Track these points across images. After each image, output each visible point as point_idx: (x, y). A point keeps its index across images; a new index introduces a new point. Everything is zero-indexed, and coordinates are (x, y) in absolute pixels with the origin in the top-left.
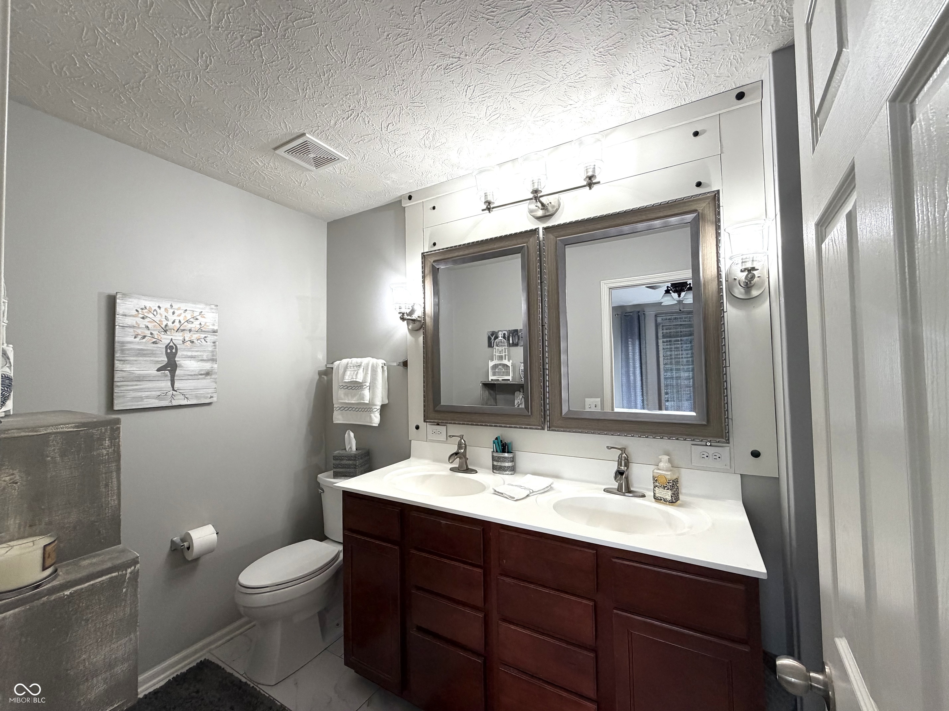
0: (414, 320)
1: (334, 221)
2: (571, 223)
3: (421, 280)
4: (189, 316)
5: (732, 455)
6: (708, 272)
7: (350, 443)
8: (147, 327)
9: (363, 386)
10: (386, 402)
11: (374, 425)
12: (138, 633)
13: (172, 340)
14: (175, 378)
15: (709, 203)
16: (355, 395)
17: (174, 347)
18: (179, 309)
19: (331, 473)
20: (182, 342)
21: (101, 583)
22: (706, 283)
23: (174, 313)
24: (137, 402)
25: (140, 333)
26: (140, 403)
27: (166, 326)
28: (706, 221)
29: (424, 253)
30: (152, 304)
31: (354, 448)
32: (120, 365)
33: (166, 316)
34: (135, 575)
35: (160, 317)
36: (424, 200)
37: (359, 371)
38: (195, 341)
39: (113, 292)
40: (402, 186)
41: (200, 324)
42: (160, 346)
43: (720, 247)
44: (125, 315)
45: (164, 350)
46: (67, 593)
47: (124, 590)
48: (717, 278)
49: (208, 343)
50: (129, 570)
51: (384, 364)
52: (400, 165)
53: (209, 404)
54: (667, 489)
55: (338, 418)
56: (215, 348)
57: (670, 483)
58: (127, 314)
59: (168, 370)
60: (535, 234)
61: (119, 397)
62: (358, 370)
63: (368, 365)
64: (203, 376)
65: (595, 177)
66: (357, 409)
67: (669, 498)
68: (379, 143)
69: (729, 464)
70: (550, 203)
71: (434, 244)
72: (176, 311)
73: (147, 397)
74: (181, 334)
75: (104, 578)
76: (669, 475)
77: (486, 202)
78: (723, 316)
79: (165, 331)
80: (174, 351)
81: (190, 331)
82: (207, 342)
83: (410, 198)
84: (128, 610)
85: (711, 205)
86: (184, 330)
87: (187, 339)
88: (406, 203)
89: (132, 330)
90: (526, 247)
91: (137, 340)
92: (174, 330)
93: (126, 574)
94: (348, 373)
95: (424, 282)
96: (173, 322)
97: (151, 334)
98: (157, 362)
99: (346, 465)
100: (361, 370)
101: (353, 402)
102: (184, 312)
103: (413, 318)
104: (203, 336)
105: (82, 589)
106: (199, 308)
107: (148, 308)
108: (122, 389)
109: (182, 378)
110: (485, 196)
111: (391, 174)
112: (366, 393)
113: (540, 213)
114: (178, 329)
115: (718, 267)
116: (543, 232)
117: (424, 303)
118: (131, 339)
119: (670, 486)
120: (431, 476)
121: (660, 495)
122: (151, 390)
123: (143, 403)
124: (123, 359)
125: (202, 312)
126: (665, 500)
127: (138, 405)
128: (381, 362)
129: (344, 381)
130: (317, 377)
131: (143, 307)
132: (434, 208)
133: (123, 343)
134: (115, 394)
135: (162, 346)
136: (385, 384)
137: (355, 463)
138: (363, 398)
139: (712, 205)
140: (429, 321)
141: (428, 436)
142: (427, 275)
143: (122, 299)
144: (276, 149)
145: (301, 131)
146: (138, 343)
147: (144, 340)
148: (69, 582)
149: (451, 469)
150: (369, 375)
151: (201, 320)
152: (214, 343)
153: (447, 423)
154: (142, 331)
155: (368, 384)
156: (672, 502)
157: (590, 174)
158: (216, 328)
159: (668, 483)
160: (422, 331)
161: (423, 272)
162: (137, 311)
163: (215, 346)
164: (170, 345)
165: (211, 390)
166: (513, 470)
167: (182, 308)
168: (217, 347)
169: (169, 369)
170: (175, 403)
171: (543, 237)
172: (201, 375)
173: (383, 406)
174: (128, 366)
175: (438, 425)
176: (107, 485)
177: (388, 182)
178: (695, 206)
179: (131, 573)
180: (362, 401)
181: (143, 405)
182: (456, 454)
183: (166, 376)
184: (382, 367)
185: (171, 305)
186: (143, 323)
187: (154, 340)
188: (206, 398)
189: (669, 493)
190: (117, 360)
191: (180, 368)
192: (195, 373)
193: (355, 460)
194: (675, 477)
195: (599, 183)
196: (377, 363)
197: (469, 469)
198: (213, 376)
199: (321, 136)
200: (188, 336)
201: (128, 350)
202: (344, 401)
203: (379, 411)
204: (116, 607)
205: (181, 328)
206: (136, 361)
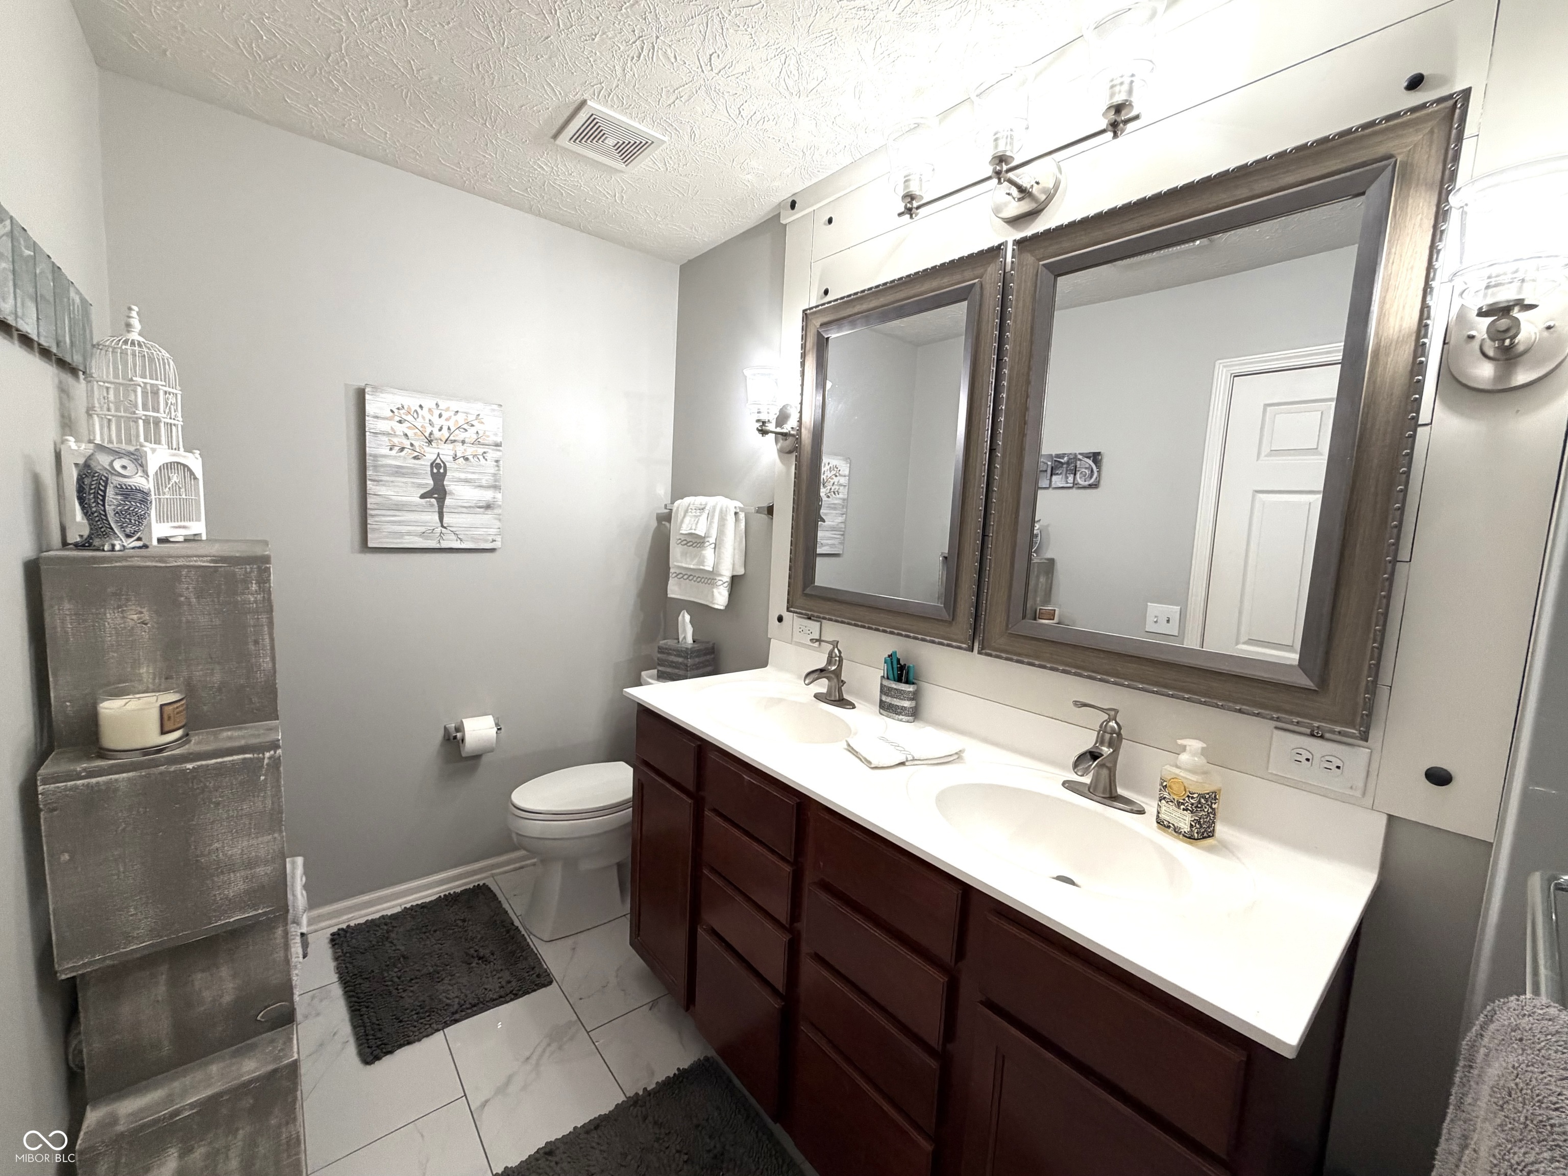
0: (785, 435)
1: (689, 261)
2: (1072, 225)
3: (799, 360)
4: (461, 419)
5: (1374, 766)
6: (1392, 320)
7: (684, 631)
8: (406, 435)
9: (704, 543)
10: (741, 571)
11: (716, 607)
12: (284, 834)
13: (438, 455)
14: (445, 510)
15: (1432, 132)
16: (695, 556)
17: (442, 465)
18: (447, 409)
19: (655, 672)
20: (452, 459)
21: (233, 763)
22: (1382, 350)
23: (440, 416)
24: (396, 538)
25: (397, 444)
26: (399, 541)
27: (431, 434)
28: (1413, 186)
29: (806, 310)
30: (412, 402)
31: (690, 640)
32: (374, 487)
33: (430, 420)
34: (276, 763)
35: (422, 421)
36: (815, 207)
37: (701, 518)
38: (470, 457)
39: (362, 384)
40: (776, 184)
41: (477, 433)
42: (423, 463)
43: (1438, 252)
44: (377, 417)
45: (429, 469)
46: (190, 766)
47: (262, 778)
48: (1414, 338)
49: (489, 462)
50: (267, 755)
51: (740, 508)
52: (757, 140)
53: (492, 550)
54: (1184, 810)
55: (675, 590)
56: (499, 470)
57: (1193, 798)
58: (379, 415)
59: (434, 498)
60: (998, 256)
61: (374, 530)
62: (700, 516)
63: (714, 508)
64: (482, 510)
65: (1131, 105)
66: (699, 579)
67: (1186, 828)
68: (708, 100)
69: (1361, 784)
70: (1037, 183)
71: (826, 292)
72: (444, 413)
73: (409, 533)
74: (451, 446)
75: (235, 757)
76: (1198, 784)
77: (905, 197)
78: (1413, 437)
79: (430, 442)
80: (442, 471)
81: (463, 442)
82: (486, 460)
83: (793, 205)
84: (269, 802)
85: (1435, 136)
86: (455, 441)
87: (459, 455)
88: (788, 218)
89: (385, 438)
90: (977, 288)
91: (394, 452)
92: (441, 440)
93: (264, 758)
94: (687, 520)
95: (803, 364)
96: (440, 430)
97: (412, 445)
98: (420, 486)
99: (672, 662)
100: (705, 515)
101: (692, 567)
102: (455, 415)
103: (784, 431)
104: (480, 451)
105: (208, 766)
106: (474, 408)
107: (406, 407)
108: (377, 519)
109: (453, 510)
110: (906, 181)
111: (748, 160)
112: (709, 553)
113: (1015, 208)
114: (447, 440)
115: (1425, 311)
116: (1014, 250)
117: (801, 404)
118: (385, 451)
119: (1192, 804)
120: (780, 700)
121: (1168, 818)
122: (412, 524)
123: (404, 541)
124: (377, 478)
125: (479, 415)
126: (1177, 831)
127: (397, 543)
128: (732, 505)
129: (681, 532)
130: (654, 524)
131: (400, 406)
132: (830, 221)
133: (375, 456)
134: (369, 526)
135: (426, 462)
136: (741, 542)
137: (686, 662)
138: (702, 562)
139: (1439, 135)
140: (806, 436)
141: (795, 636)
142: (809, 351)
143: (372, 395)
144: (555, 136)
145: (579, 98)
146: (395, 458)
147: (403, 454)
148: (191, 754)
149: (817, 696)
150: (715, 525)
151: (478, 426)
152: (497, 461)
153: (824, 618)
154: (400, 440)
155: (712, 540)
156: (1190, 837)
157: (1118, 99)
158: (499, 439)
159: (1188, 796)
160: (795, 454)
161: (803, 347)
162: (392, 411)
163: (498, 466)
164: (437, 462)
165: (493, 531)
166: (915, 714)
167: (451, 409)
168: (501, 469)
169: (436, 496)
170: (445, 544)
171: (1012, 262)
172: (480, 507)
173: (735, 581)
174: (384, 488)
175: (809, 618)
176: (256, 642)
177: (749, 176)
178: (1391, 144)
179: (270, 758)
180: (702, 567)
181: (404, 543)
182: (822, 670)
183: (432, 505)
184: (736, 513)
185: (437, 404)
186: (400, 429)
187: (416, 454)
188: (486, 541)
189: (1187, 819)
190: (370, 480)
191: (450, 497)
192: (470, 504)
193: (686, 658)
194: (1207, 789)
195: (1137, 117)
196: (727, 508)
197: (843, 699)
198: (496, 511)
199: (611, 101)
200: (460, 450)
201: (382, 466)
202: (680, 564)
203: (726, 585)
204: (254, 796)
205: (452, 438)
206: (392, 482)
